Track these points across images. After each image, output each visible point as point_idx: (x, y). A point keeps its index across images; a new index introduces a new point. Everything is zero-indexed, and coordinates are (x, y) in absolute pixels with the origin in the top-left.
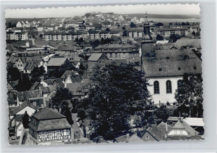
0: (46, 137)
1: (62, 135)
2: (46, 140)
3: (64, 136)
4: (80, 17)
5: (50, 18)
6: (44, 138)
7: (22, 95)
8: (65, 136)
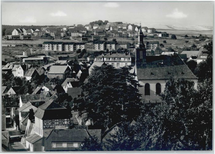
0: (50, 124)
1: (63, 123)
2: (50, 127)
3: (64, 124)
4: (83, 25)
5: (49, 26)
6: (48, 125)
7: (25, 97)
8: (66, 124)
